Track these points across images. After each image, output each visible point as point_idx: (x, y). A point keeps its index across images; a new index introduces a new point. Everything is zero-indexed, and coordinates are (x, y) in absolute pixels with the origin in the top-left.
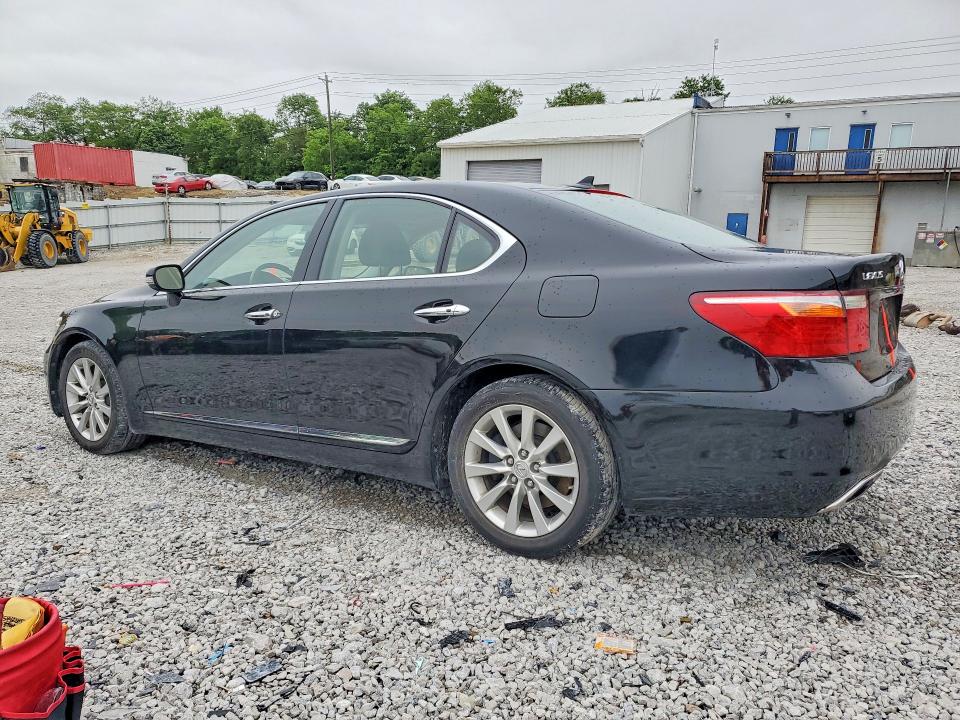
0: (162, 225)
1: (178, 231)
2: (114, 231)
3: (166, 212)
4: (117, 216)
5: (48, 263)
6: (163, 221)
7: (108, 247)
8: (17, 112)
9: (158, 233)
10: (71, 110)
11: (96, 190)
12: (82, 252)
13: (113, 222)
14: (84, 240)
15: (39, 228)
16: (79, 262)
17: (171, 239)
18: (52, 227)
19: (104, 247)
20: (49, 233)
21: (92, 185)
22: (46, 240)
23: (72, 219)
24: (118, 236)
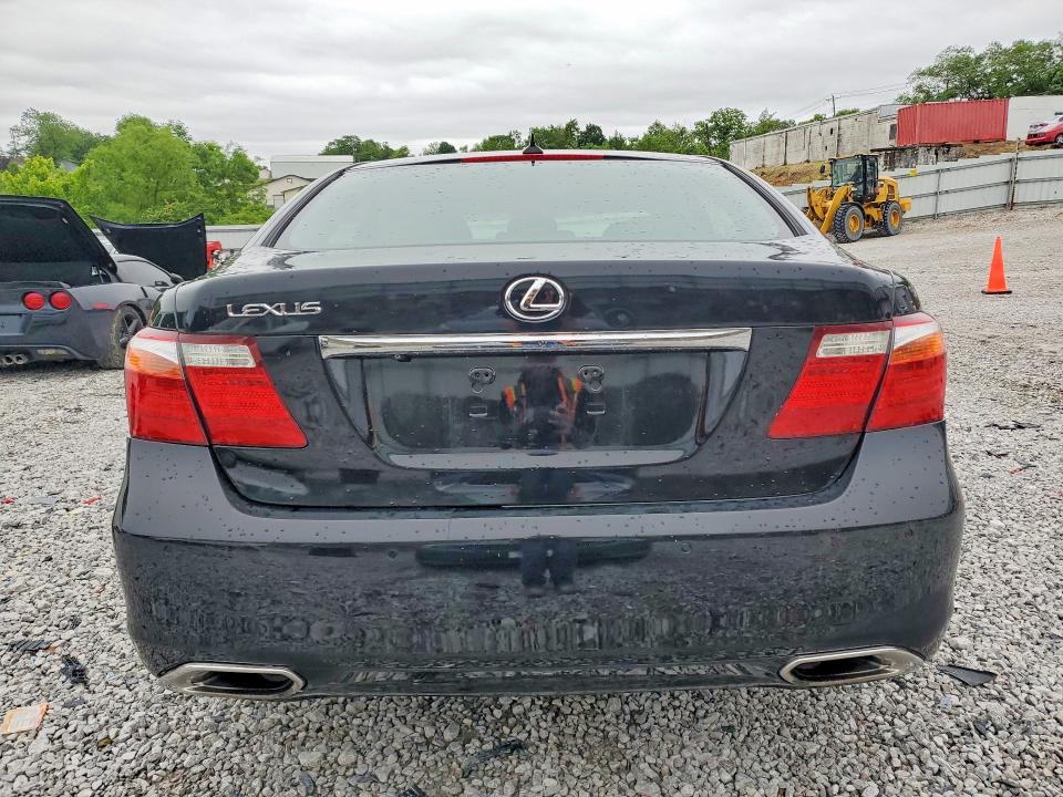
0: (1005, 188)
1: (1023, 194)
2: (943, 198)
3: (1013, 171)
4: (949, 181)
5: (850, 236)
6: (1007, 183)
7: (934, 217)
8: (923, 74)
9: (998, 196)
10: (979, 59)
11: (953, 151)
12: (893, 224)
13: (943, 188)
14: (900, 210)
15: (851, 200)
16: (889, 235)
17: (1013, 204)
18: (863, 199)
19: (928, 217)
20: (859, 206)
21: (949, 146)
22: (853, 212)
23: (891, 188)
24: (948, 204)
